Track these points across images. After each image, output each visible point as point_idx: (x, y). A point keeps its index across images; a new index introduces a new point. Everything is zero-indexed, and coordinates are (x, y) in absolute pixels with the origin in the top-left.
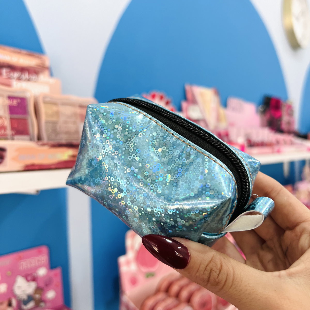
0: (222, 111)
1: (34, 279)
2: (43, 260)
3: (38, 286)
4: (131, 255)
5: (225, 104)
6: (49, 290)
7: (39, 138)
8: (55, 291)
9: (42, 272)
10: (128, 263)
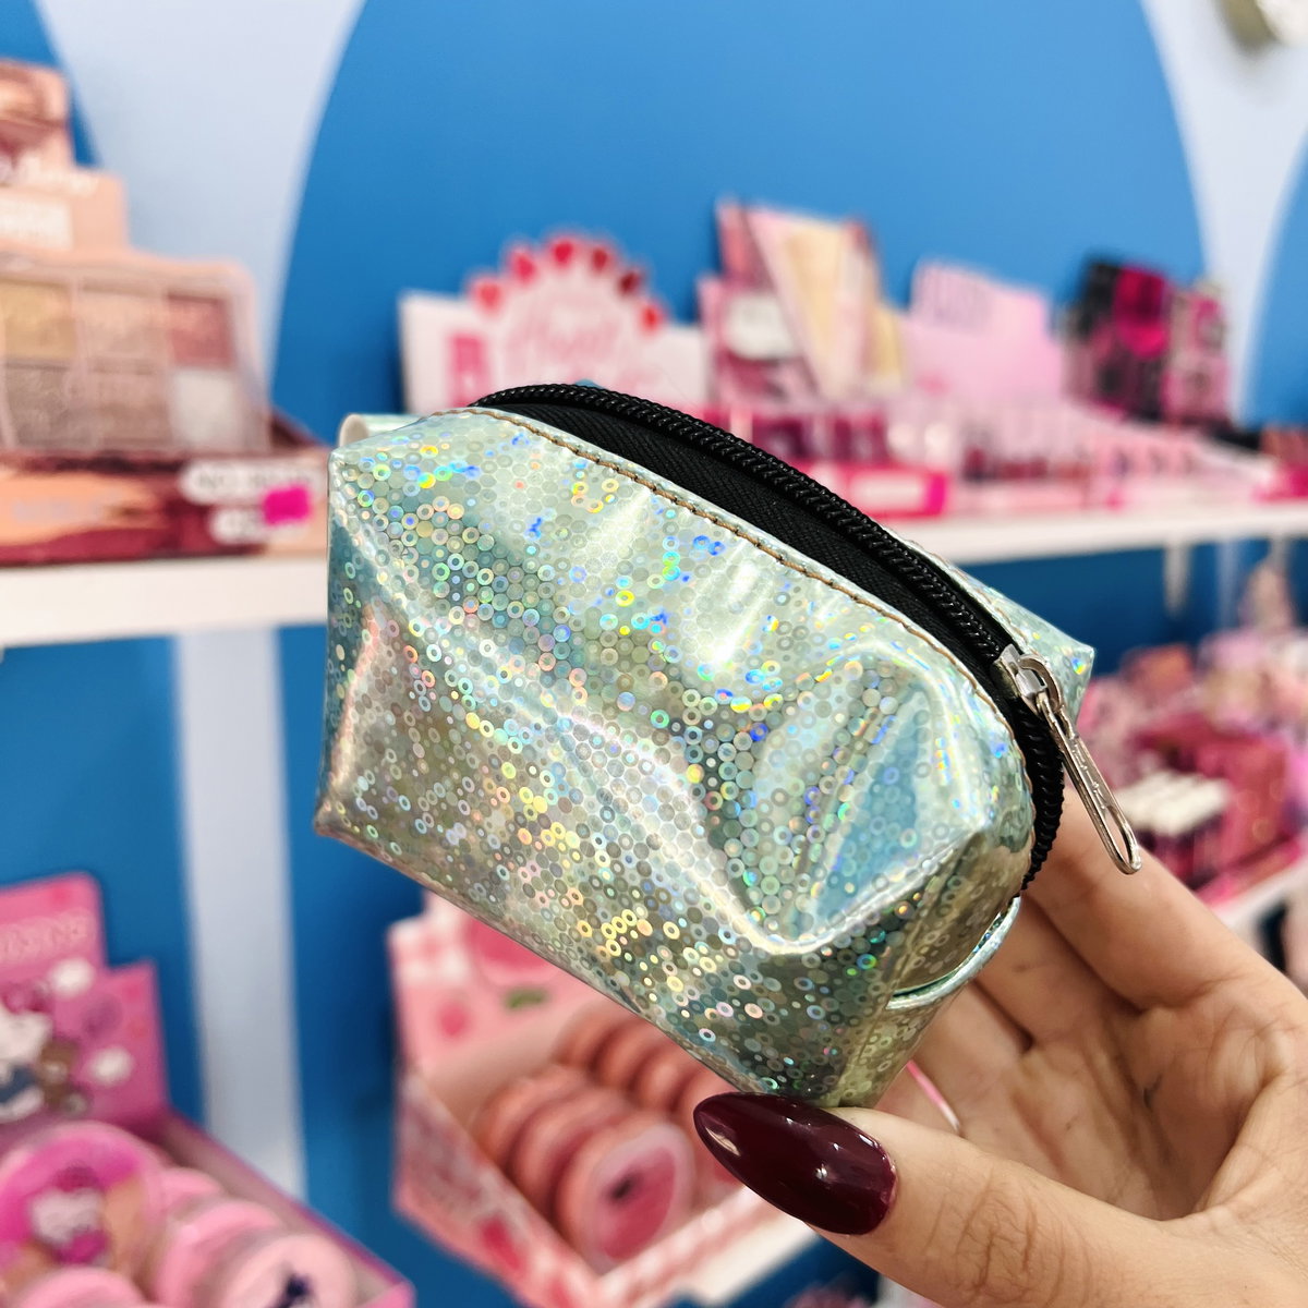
0: (887, 321)
1: (39, 1005)
2: (75, 932)
3: (54, 1029)
5: (900, 292)
6: (104, 1047)
8: (131, 1051)
9: (72, 978)
10: (431, 949)
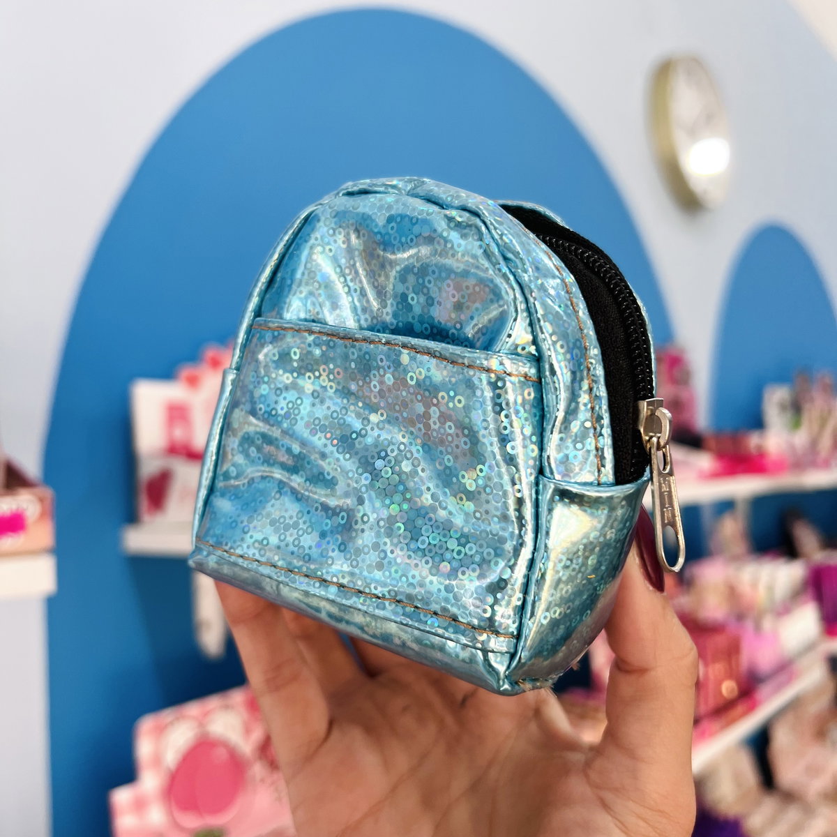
4: (150, 781)
10: (140, 805)
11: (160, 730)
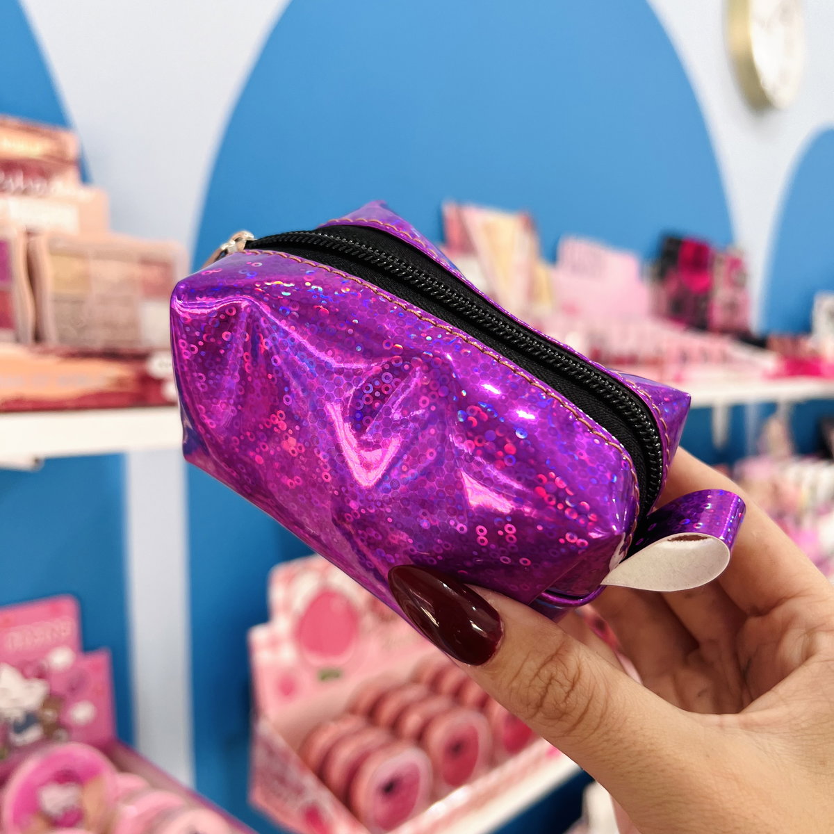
0: (543, 272)
1: (42, 675)
2: (64, 631)
3: (51, 690)
4: (282, 624)
5: (551, 255)
6: (78, 701)
7: (38, 337)
10: (274, 643)
11: (290, 579)
